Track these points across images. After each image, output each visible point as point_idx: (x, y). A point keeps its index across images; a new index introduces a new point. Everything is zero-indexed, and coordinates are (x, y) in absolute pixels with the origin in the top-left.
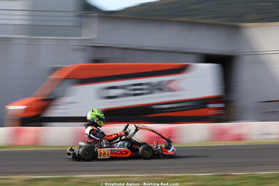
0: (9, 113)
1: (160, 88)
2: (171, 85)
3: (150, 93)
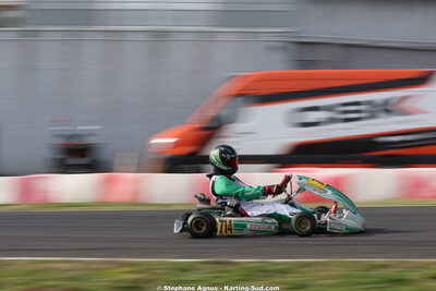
0: (151, 150)
1: (387, 109)
3: (373, 116)
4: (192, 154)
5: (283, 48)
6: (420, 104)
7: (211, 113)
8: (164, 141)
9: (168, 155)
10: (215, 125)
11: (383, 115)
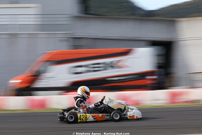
0: (9, 85)
1: (112, 66)
2: (120, 64)
3: (105, 69)
4: (28, 87)
5: (67, 40)
6: (126, 63)
7: (35, 69)
8: (16, 82)
9: (17, 88)
10: (38, 74)
11: (110, 68)
